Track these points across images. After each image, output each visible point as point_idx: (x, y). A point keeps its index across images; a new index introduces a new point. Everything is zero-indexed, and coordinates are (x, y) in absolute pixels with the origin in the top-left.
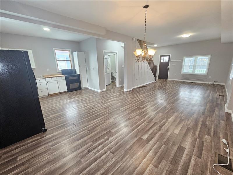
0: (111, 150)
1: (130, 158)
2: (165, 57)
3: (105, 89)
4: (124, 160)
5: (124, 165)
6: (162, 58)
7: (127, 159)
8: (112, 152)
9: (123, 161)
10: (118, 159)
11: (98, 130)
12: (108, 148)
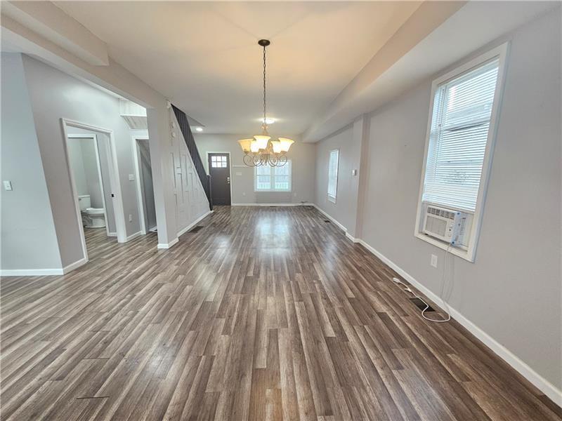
0: (318, 410)
1: (362, 390)
2: (219, 158)
3: (85, 259)
4: (361, 403)
5: (373, 414)
6: (214, 158)
7: (362, 398)
8: (323, 411)
9: (362, 407)
10: (353, 413)
11: (219, 393)
12: (306, 414)
